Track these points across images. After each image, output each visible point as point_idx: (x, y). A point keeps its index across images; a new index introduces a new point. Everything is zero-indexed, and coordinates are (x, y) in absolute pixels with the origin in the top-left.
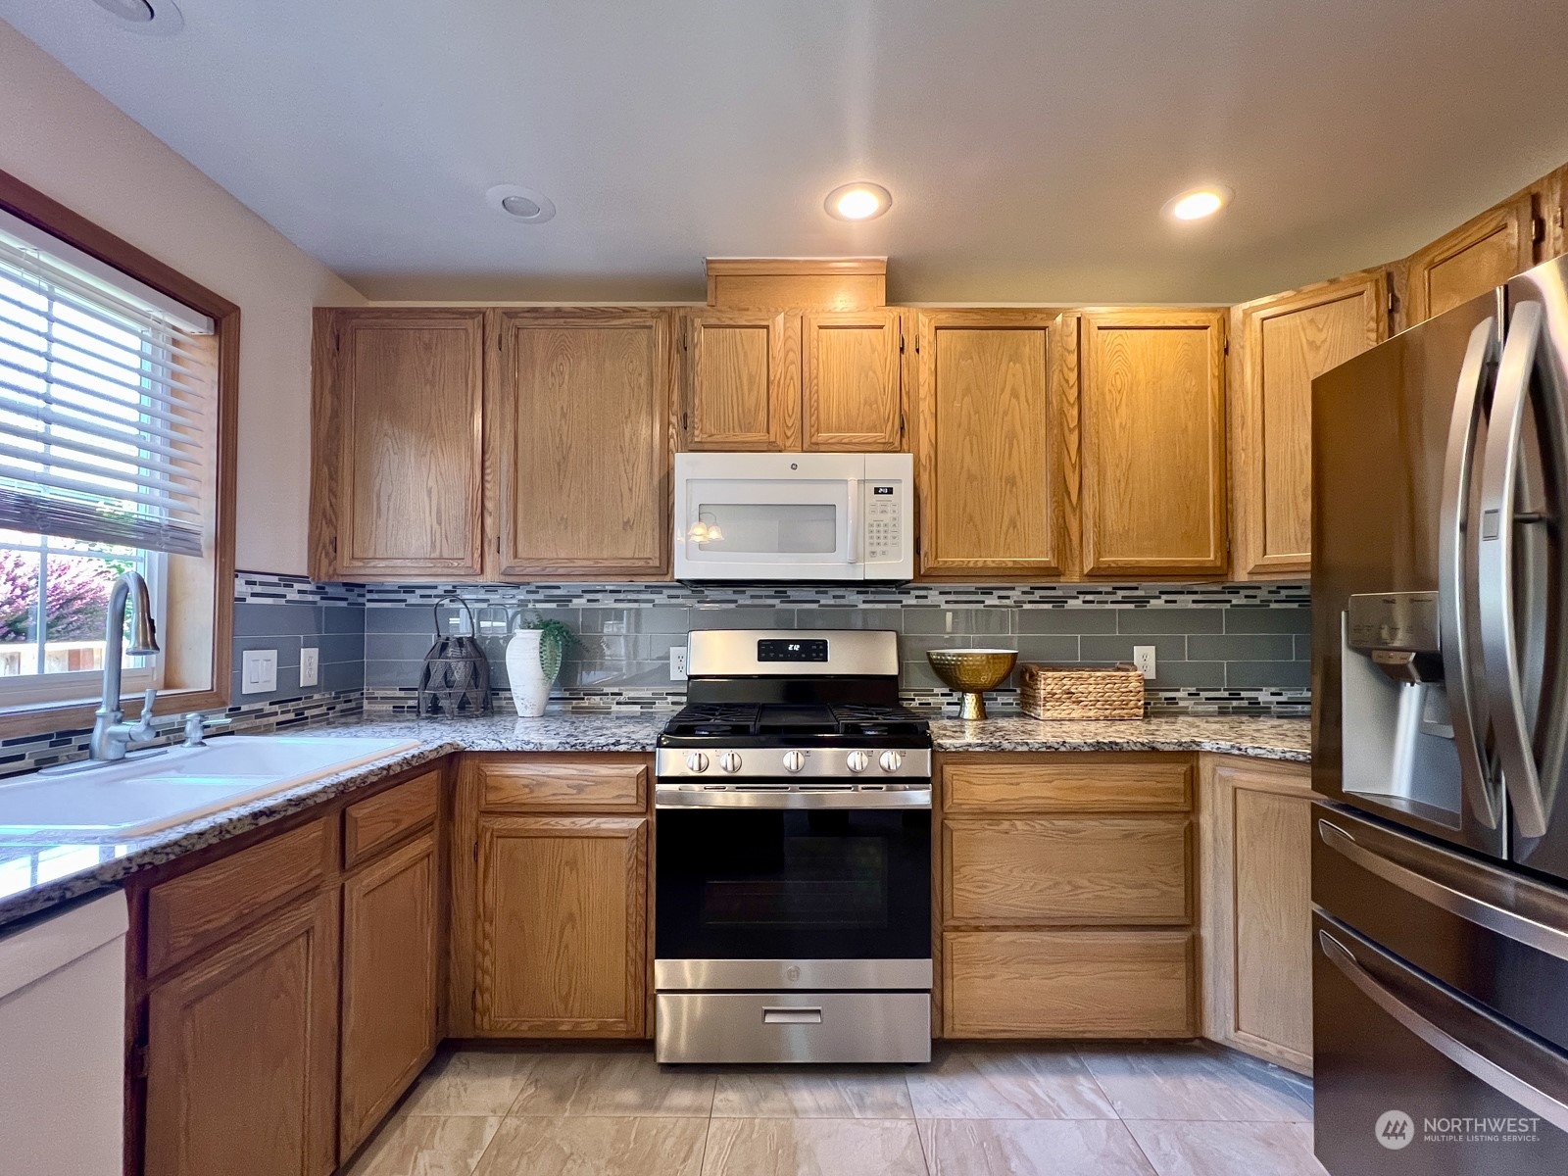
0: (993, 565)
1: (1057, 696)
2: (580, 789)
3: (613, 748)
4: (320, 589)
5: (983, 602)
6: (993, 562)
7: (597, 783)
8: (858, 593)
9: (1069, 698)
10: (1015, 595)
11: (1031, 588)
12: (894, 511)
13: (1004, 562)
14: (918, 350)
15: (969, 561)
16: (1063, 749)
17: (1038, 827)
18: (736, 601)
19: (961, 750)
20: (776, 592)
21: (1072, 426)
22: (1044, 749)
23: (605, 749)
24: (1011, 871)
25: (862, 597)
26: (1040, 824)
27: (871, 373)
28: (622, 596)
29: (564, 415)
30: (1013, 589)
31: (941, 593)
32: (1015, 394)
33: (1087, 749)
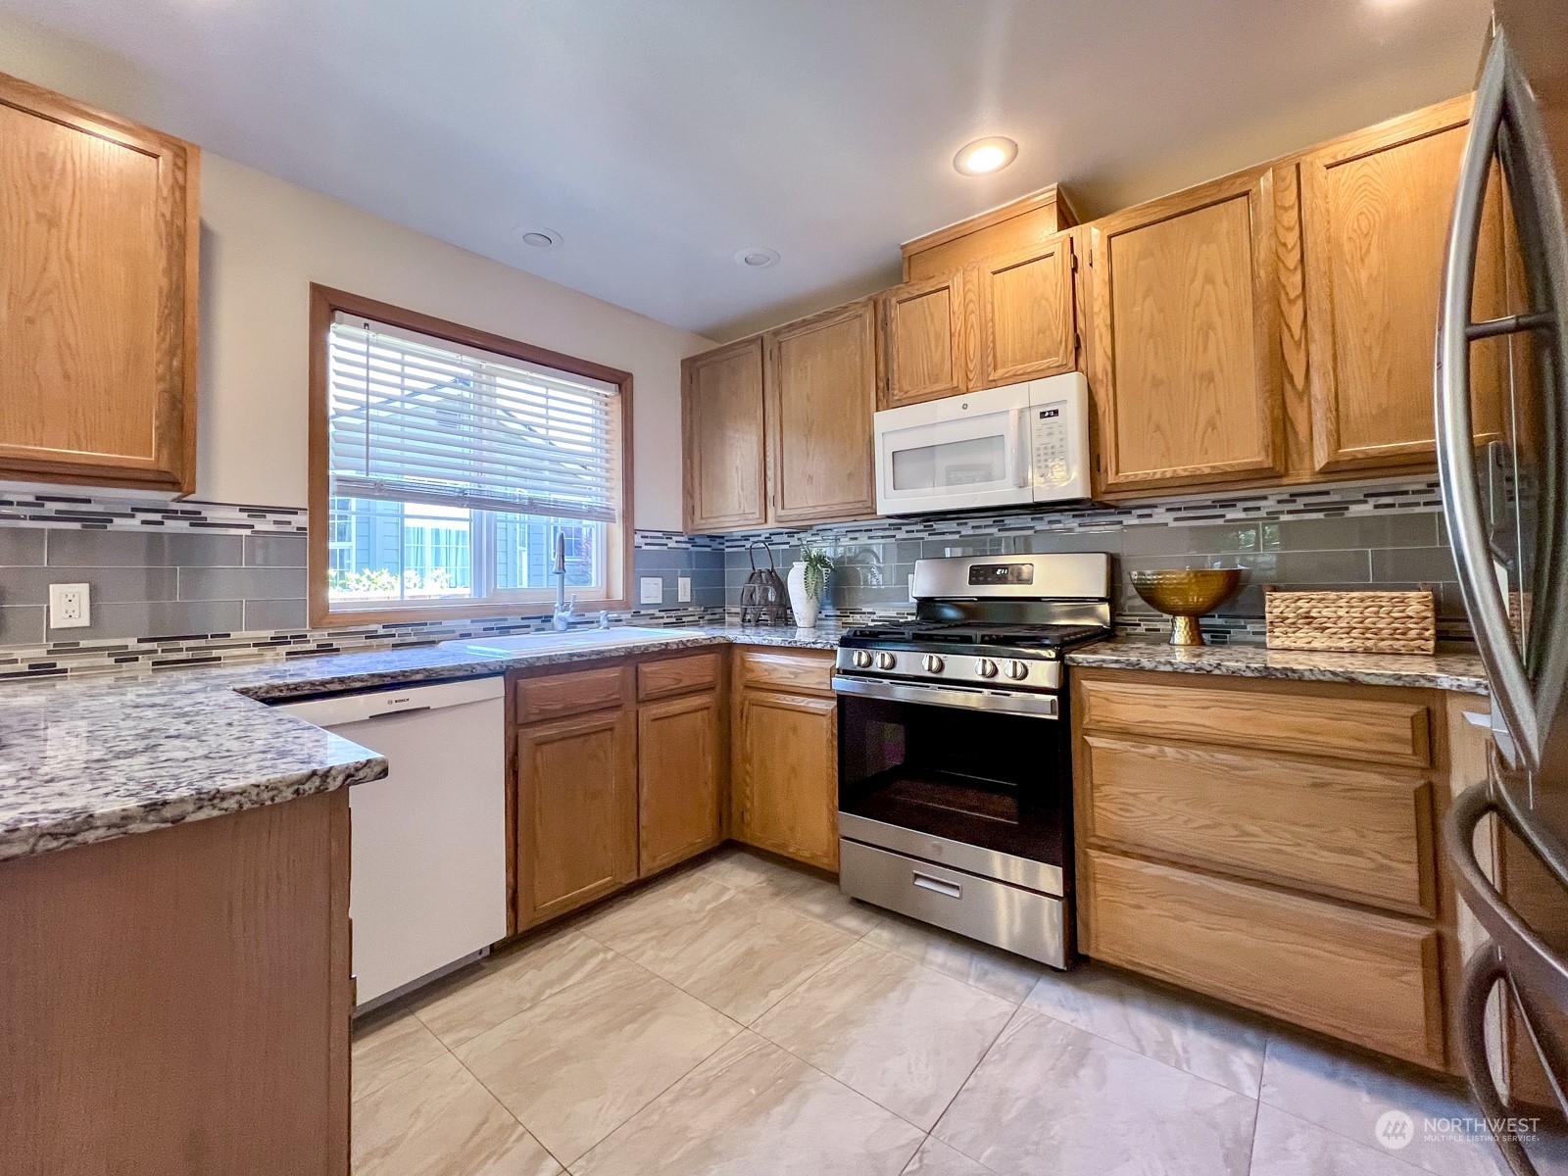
0: (1186, 474)
1: (1289, 621)
2: (796, 675)
3: (813, 646)
4: (691, 540)
5: (1223, 516)
6: (1185, 470)
7: (807, 672)
8: (1074, 516)
9: (1309, 624)
10: (1270, 505)
11: (1291, 495)
12: (1061, 432)
13: (1199, 469)
14: (1091, 265)
15: (1155, 473)
16: (1217, 672)
17: (1193, 757)
18: (959, 532)
19: (1094, 665)
20: (994, 522)
21: (1292, 296)
22: (1192, 671)
23: (808, 646)
24: (1160, 799)
25: (1078, 520)
26: (1195, 754)
27: (1043, 302)
28: (872, 534)
29: (808, 399)
30: (1265, 498)
31: (1168, 510)
32: (1209, 279)
33: (1249, 674)
